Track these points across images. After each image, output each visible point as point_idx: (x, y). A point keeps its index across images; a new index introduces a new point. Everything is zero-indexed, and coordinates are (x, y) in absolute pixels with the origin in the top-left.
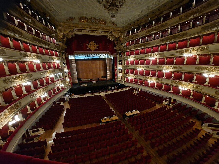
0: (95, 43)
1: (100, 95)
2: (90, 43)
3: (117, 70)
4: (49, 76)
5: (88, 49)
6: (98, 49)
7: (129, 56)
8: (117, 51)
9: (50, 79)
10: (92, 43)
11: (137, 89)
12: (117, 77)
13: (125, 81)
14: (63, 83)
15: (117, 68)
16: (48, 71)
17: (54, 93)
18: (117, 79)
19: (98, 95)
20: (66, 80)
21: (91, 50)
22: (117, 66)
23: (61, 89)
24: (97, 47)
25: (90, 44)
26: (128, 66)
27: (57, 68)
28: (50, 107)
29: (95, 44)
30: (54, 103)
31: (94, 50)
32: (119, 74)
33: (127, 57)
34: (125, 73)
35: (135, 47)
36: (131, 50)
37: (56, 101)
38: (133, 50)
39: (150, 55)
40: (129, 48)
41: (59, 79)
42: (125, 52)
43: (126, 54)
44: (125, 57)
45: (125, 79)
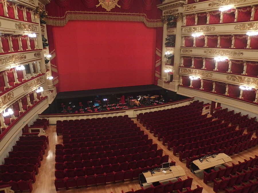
1: (126, 116)
3: (161, 58)
4: (14, 68)
5: (97, 6)
6: (119, 6)
7: (194, 26)
8: (163, 15)
9: (16, 76)
11: (210, 103)
12: (160, 75)
13: (181, 84)
14: (42, 85)
15: (161, 53)
16: (13, 56)
17: (24, 108)
18: (161, 78)
19: (123, 114)
20: (47, 78)
21: (104, 10)
22: (161, 49)
23: (36, 99)
24: (119, 2)
26: (190, 49)
27: (30, 49)
28: (17, 140)
30: (25, 130)
31: (112, 10)
32: (167, 68)
33: (188, 28)
34: (182, 65)
35: (210, 5)
36: (198, 14)
37: (29, 126)
38: (205, 13)
39: (249, 26)
40: (195, 7)
41: (34, 75)
42: (185, 18)
43: (185, 21)
44: (183, 29)
45: (181, 80)
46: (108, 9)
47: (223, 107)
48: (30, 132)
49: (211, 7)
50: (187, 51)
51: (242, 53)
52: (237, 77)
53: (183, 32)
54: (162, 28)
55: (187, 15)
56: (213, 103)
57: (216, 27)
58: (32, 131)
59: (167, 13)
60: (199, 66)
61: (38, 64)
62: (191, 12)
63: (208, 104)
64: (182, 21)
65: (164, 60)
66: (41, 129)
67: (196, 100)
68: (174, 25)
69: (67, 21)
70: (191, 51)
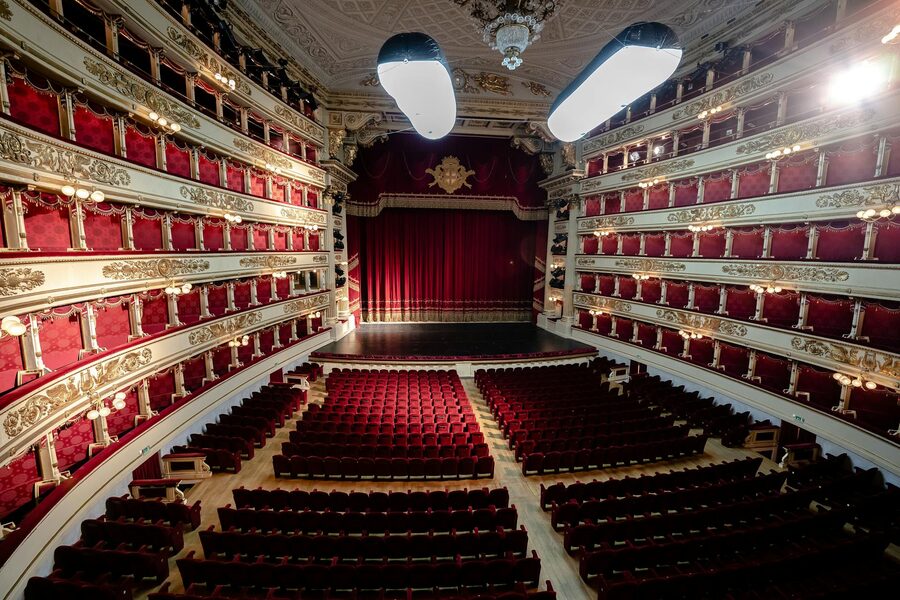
0: (460, 164)
1: (453, 373)
2: (441, 164)
3: (543, 274)
4: (271, 276)
5: (431, 185)
6: (470, 186)
7: (599, 217)
8: (549, 198)
9: (274, 288)
10: (451, 163)
12: (542, 305)
13: (577, 324)
15: (545, 266)
17: (283, 342)
18: (542, 312)
20: (337, 299)
21: (443, 191)
22: (544, 258)
23: (310, 331)
24: (469, 179)
25: (441, 169)
26: (593, 258)
27: (309, 249)
28: (258, 389)
29: (459, 170)
30: (276, 376)
31: (457, 192)
32: (553, 293)
33: (588, 220)
34: (579, 288)
35: (623, 178)
36: (606, 194)
37: (285, 372)
38: (617, 192)
39: (693, 215)
40: (599, 183)
41: (311, 291)
42: (583, 202)
43: (584, 208)
44: (580, 222)
45: (577, 317)
46: (451, 190)
47: (652, 372)
48: (285, 381)
49: (626, 182)
50: (586, 262)
51: (683, 266)
52: (676, 313)
53: (580, 227)
54: (546, 223)
55: (587, 198)
56: (634, 364)
57: (634, 217)
58: (289, 380)
59: (555, 195)
60: (607, 290)
61: (322, 274)
62: (592, 191)
63: (623, 365)
64: (579, 208)
65: (549, 277)
66: (304, 380)
67: (601, 355)
68: (566, 216)
69: (381, 209)
70: (593, 262)
